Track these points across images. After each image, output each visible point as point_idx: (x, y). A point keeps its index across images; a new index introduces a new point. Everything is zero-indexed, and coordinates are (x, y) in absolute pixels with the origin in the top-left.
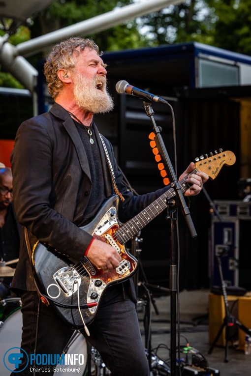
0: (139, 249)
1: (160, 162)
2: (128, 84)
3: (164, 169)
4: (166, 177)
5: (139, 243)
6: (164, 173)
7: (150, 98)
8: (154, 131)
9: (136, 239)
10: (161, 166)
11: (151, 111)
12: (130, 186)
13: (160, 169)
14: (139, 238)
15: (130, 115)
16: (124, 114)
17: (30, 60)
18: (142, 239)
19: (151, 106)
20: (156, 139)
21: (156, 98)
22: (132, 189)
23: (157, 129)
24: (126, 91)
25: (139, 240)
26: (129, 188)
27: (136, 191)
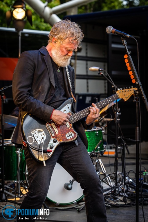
0: (119, 118)
1: (131, 70)
2: (113, 28)
3: (132, 75)
4: (134, 79)
5: (119, 115)
6: (132, 77)
7: (125, 36)
8: (127, 54)
9: (117, 113)
10: (131, 73)
11: (125, 43)
12: (114, 84)
13: (130, 75)
14: (119, 113)
15: (114, 46)
16: (111, 45)
17: (59, 16)
18: (120, 113)
19: (125, 40)
20: (128, 58)
21: (128, 36)
22: (115, 86)
23: (129, 53)
24: (111, 32)
25: (119, 114)
26: (113, 85)
27: (117, 87)
